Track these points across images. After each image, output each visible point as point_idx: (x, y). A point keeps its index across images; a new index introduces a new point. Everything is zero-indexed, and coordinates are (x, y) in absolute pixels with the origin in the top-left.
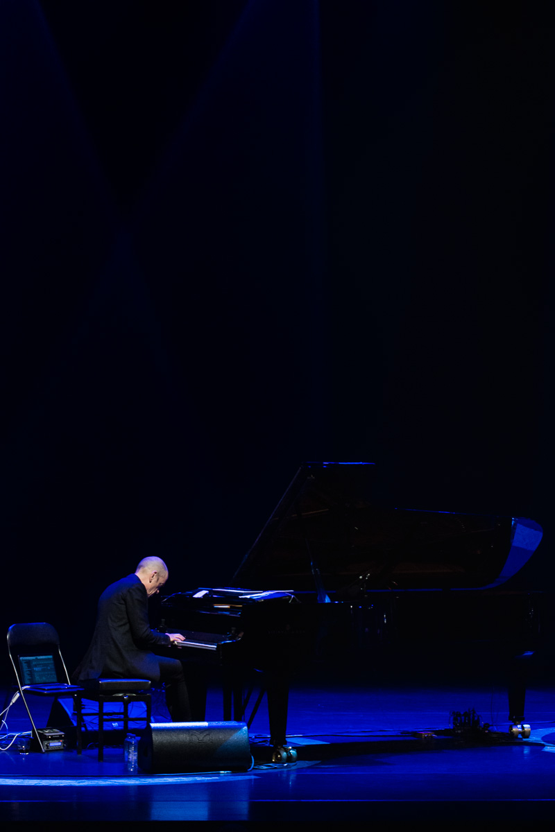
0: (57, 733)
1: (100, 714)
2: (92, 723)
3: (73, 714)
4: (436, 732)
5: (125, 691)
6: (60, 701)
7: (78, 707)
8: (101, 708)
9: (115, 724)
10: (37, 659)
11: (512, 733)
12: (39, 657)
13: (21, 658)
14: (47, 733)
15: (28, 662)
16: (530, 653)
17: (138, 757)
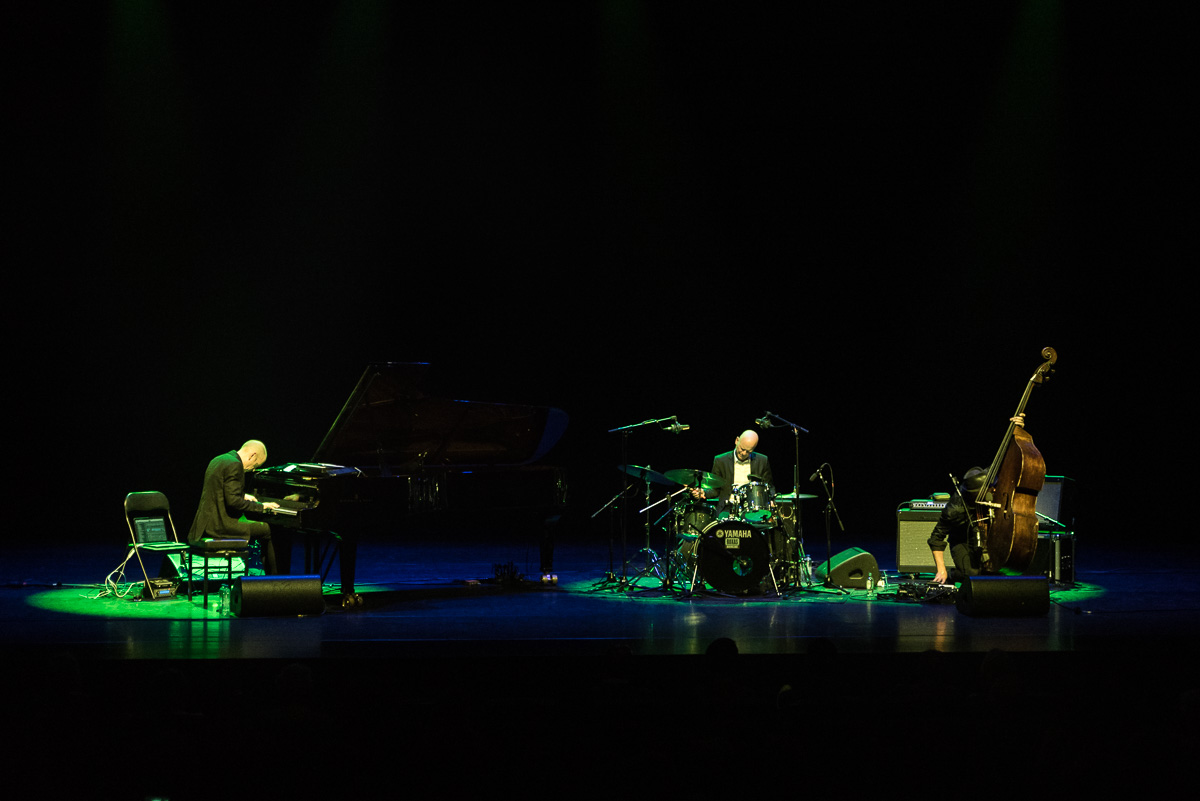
0: (166, 582)
1: (206, 567)
5: (227, 549)
6: (170, 556)
10: (150, 522)
11: (543, 582)
12: (152, 521)
13: (137, 521)
14: (158, 583)
15: (142, 525)
17: (231, 604)
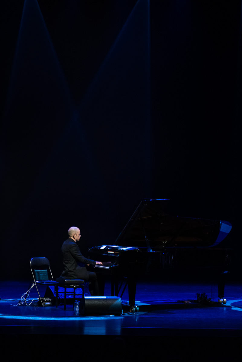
0: (48, 299)
1: (65, 292)
2: (62, 296)
3: (54, 292)
4: (191, 301)
5: (74, 284)
6: (49, 287)
7: (57, 289)
8: (65, 290)
9: (70, 296)
10: (41, 271)
11: (220, 302)
12: (42, 270)
13: (35, 271)
14: (45, 299)
15: (38, 272)
16: (226, 272)
17: (80, 309)
